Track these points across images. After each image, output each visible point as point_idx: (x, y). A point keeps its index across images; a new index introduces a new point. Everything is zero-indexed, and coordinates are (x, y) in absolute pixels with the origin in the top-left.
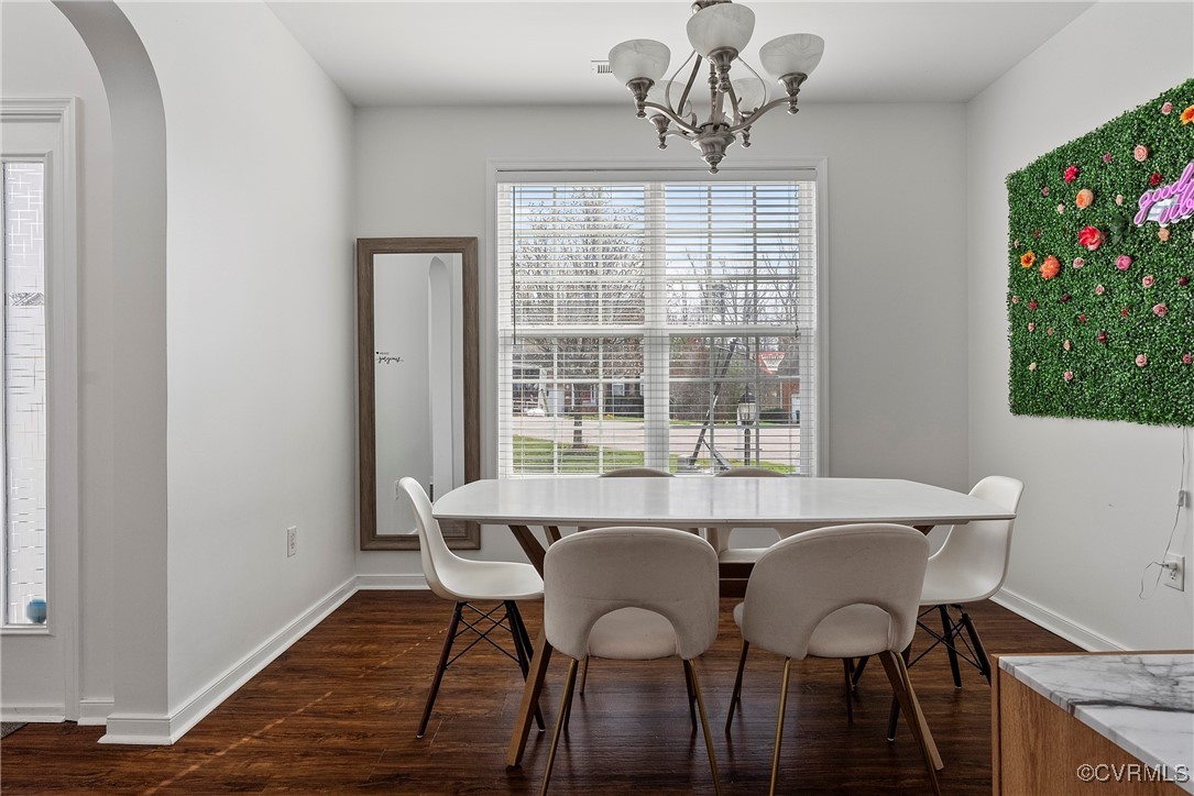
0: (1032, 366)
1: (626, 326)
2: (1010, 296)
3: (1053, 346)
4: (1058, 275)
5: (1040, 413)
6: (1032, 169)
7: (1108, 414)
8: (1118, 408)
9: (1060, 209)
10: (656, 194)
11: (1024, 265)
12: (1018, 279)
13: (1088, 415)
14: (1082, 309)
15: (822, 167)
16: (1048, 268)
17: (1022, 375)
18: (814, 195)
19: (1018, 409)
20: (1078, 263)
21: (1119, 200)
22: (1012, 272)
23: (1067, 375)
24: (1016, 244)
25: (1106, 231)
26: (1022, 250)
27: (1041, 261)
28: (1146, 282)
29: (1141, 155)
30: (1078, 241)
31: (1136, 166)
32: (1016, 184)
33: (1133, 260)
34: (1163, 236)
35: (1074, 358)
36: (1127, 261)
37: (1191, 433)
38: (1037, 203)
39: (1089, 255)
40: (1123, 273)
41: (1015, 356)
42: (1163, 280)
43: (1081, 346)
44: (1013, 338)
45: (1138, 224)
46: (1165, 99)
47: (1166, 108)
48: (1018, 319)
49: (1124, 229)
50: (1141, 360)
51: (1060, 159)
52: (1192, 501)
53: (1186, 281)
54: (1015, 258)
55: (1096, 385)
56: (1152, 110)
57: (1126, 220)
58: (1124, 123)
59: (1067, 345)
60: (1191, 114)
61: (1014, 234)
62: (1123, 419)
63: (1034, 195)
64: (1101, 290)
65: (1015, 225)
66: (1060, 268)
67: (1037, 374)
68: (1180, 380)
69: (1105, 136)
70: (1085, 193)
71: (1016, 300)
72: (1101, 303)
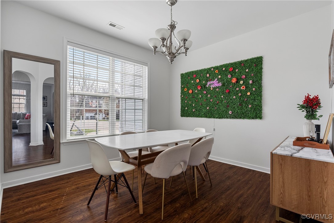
0: (186, 108)
1: (105, 94)
3: (190, 105)
4: (192, 93)
5: (187, 117)
6: (186, 73)
7: (202, 117)
8: (203, 116)
9: (192, 82)
10: (113, 61)
11: (185, 90)
12: (183, 92)
13: (197, 117)
14: (196, 99)
15: (149, 64)
16: (190, 91)
17: (184, 110)
18: (147, 69)
19: (182, 116)
20: (196, 91)
21: (204, 82)
22: (182, 91)
23: (194, 110)
24: (183, 86)
25: (201, 87)
26: (184, 88)
27: (188, 90)
28: (209, 96)
29: (208, 75)
30: (196, 87)
31: (207, 77)
32: (182, 75)
33: (207, 92)
34: (212, 89)
35: (195, 107)
36: (205, 92)
37: (215, 119)
38: (187, 80)
39: (198, 90)
40: (205, 94)
41: (182, 106)
42: (211, 96)
43: (196, 105)
44: (181, 103)
45: (207, 86)
46: (212, 68)
47: (212, 69)
48: (182, 100)
49: (205, 87)
50: (208, 108)
51: (192, 73)
52: (216, 130)
53: (216, 96)
54: (182, 89)
55: (199, 112)
56: (210, 69)
57: (205, 86)
58: (205, 70)
59: (194, 105)
60: (217, 71)
61: (182, 84)
62: (204, 117)
63: (187, 78)
64: (200, 96)
65: (182, 83)
66: (193, 92)
67: (187, 110)
68: (214, 111)
69: (201, 71)
70: (198, 80)
71: (182, 96)
72: (201, 99)
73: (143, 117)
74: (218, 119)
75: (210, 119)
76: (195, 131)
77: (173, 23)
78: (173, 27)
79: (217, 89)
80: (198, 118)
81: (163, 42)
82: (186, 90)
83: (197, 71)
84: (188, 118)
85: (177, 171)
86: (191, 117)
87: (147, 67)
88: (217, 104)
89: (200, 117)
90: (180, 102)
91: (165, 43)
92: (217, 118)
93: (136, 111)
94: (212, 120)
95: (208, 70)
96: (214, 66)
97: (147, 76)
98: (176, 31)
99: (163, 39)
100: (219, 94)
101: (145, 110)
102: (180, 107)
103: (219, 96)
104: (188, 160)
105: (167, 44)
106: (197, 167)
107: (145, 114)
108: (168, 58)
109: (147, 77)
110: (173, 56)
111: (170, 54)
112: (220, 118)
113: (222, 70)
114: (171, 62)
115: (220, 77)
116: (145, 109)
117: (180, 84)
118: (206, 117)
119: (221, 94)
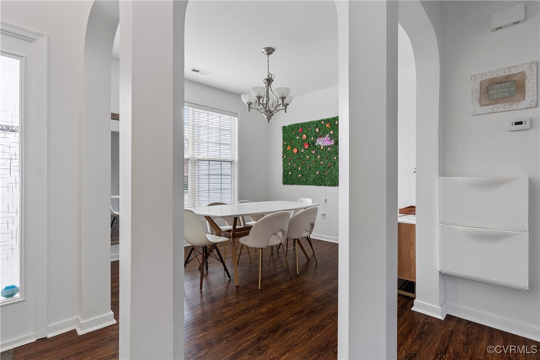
0: (290, 173)
2: (283, 156)
3: (295, 169)
5: (291, 184)
6: (290, 126)
7: (310, 184)
8: (312, 183)
9: (298, 138)
10: (194, 112)
12: (285, 152)
13: (304, 184)
14: (303, 161)
15: (239, 114)
16: (295, 151)
17: (287, 175)
18: (237, 121)
19: (284, 183)
20: (303, 151)
21: (312, 139)
22: (284, 150)
23: (300, 176)
24: (285, 143)
25: (309, 145)
26: (287, 145)
27: (292, 149)
28: (319, 157)
29: (317, 130)
30: (302, 146)
31: (316, 132)
32: (285, 129)
33: (316, 152)
34: (322, 148)
35: (301, 172)
36: (314, 152)
37: (327, 187)
38: (291, 135)
39: (305, 149)
40: (313, 154)
41: (284, 171)
42: (321, 157)
43: (303, 169)
44: (284, 166)
45: (316, 145)
46: (322, 120)
47: (323, 122)
48: (285, 161)
49: (313, 145)
50: (317, 173)
51: (297, 126)
52: (328, 201)
53: (327, 158)
54: (285, 146)
55: (307, 178)
56: (320, 122)
57: (314, 143)
58: (313, 122)
59: (299, 169)
60: (328, 125)
61: (284, 141)
62: (313, 185)
63: (290, 132)
64: (308, 157)
65: (285, 139)
66: (298, 151)
67: (291, 175)
68: (326, 177)
69: (309, 124)
70: (305, 135)
71: (285, 157)
72: (308, 160)
73: (231, 185)
74: (330, 187)
75: (321, 187)
76: (300, 201)
77: (270, 76)
78: (269, 81)
79: (329, 149)
80: (305, 186)
81: (259, 101)
82: (289, 148)
83: (304, 123)
84: (293, 186)
85: (275, 241)
86: (296, 184)
87: (237, 119)
88: (329, 168)
89: (308, 185)
90: (282, 165)
91: (261, 102)
92: (329, 185)
93: (211, 177)
94: (323, 188)
95: (318, 124)
96: (325, 118)
97: (237, 130)
98: (273, 84)
99: (259, 98)
100: (332, 154)
101: (234, 176)
102: (282, 171)
103: (332, 158)
104: (286, 230)
105: (263, 101)
106: (298, 240)
107: (234, 181)
108: (265, 116)
109: (237, 132)
110: (270, 114)
111: (267, 112)
112: (332, 186)
113: (335, 123)
114: (268, 120)
115: (332, 132)
116: (234, 174)
117: (282, 140)
118: (316, 184)
119: (333, 154)
